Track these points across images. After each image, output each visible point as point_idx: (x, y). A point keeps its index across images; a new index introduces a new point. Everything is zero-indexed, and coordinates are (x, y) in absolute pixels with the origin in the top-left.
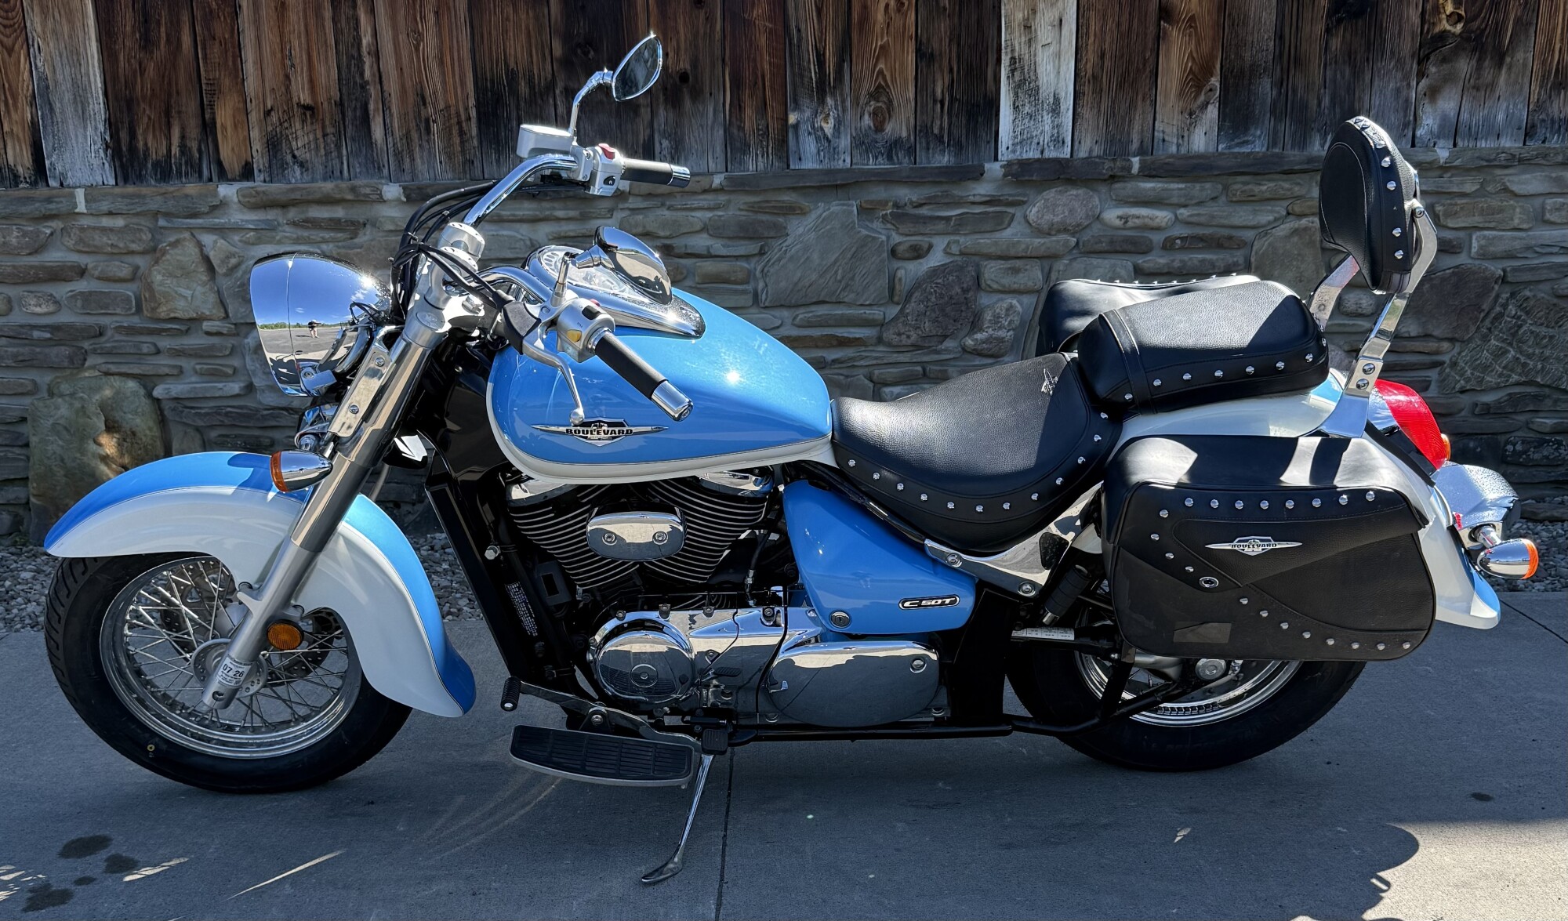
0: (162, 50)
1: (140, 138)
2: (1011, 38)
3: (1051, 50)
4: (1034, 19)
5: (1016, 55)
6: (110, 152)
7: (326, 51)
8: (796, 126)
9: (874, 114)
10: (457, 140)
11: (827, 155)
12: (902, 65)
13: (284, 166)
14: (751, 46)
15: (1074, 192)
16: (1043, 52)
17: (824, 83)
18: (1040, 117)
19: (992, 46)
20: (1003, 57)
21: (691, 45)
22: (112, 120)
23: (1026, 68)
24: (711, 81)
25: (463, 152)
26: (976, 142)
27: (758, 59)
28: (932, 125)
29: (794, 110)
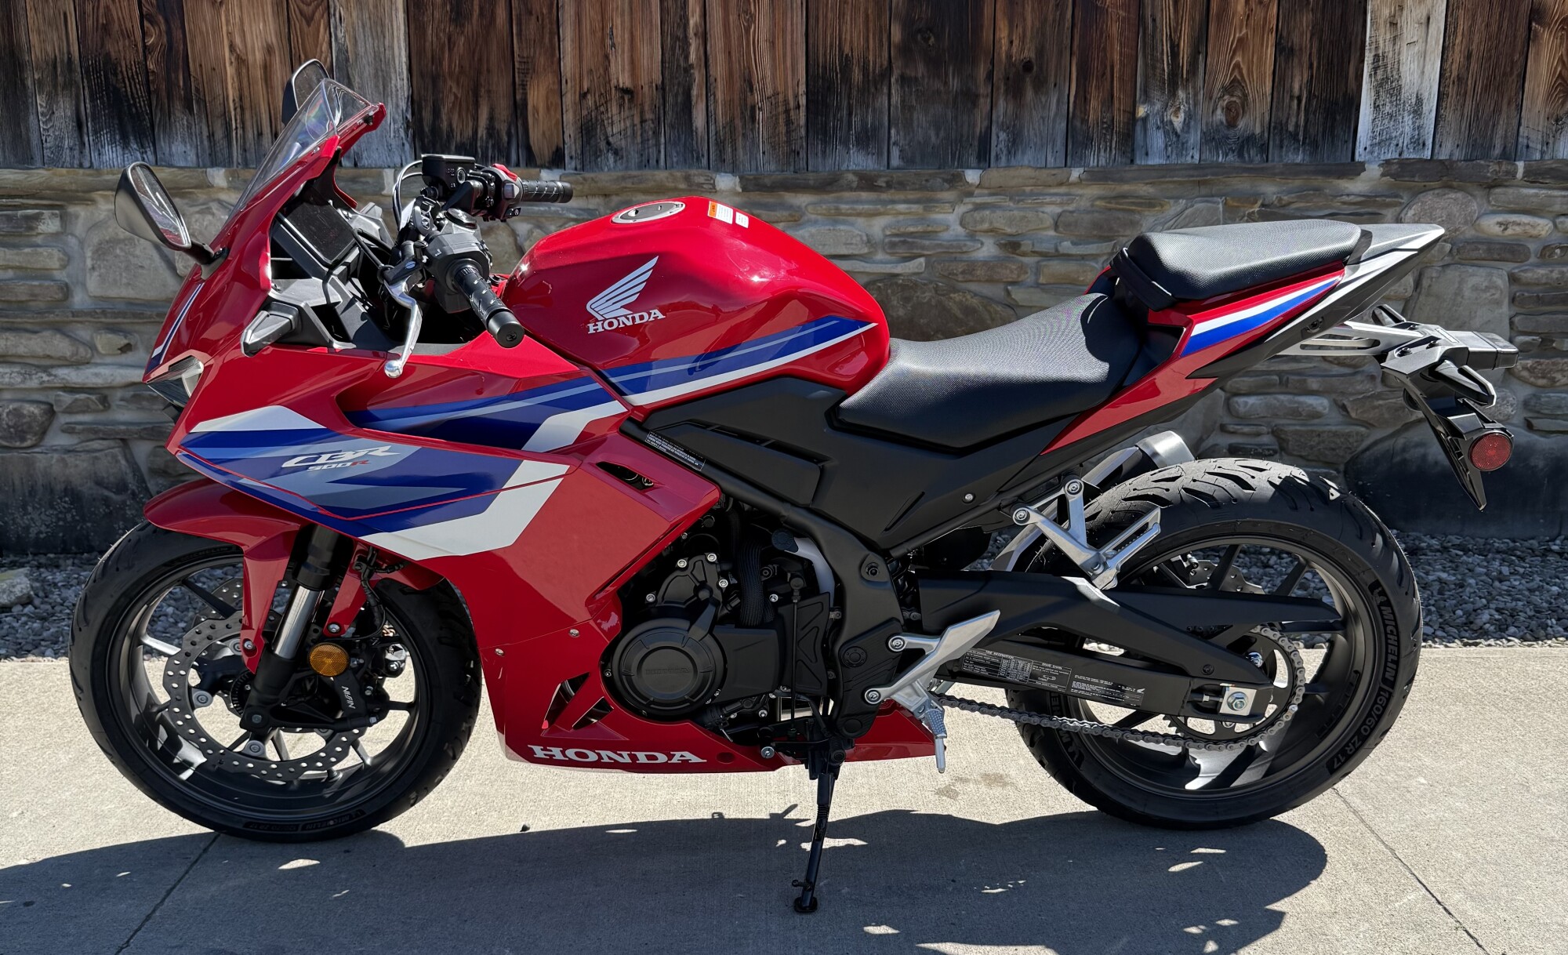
0: (474, 23)
1: (444, 117)
2: (1375, 34)
3: (1417, 48)
4: (1401, 16)
5: (1380, 52)
6: (410, 131)
7: (651, 31)
8: (1145, 120)
9: (1228, 109)
10: (782, 129)
11: (1174, 152)
12: (1260, 59)
13: (597, 153)
14: (1101, 34)
15: (1453, 195)
16: (1407, 50)
17: (1177, 75)
18: (1400, 118)
19: (1356, 42)
20: (1367, 54)
21: (1037, 33)
22: (415, 97)
23: (1389, 66)
24: (1056, 71)
25: (789, 142)
26: (1333, 142)
27: (1108, 48)
28: (1287, 122)
29: (1144, 103)
